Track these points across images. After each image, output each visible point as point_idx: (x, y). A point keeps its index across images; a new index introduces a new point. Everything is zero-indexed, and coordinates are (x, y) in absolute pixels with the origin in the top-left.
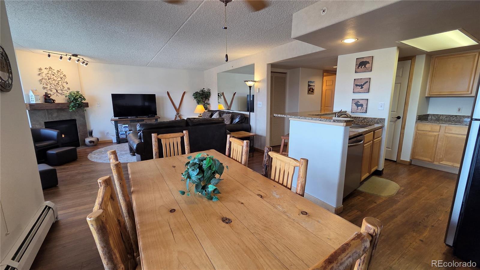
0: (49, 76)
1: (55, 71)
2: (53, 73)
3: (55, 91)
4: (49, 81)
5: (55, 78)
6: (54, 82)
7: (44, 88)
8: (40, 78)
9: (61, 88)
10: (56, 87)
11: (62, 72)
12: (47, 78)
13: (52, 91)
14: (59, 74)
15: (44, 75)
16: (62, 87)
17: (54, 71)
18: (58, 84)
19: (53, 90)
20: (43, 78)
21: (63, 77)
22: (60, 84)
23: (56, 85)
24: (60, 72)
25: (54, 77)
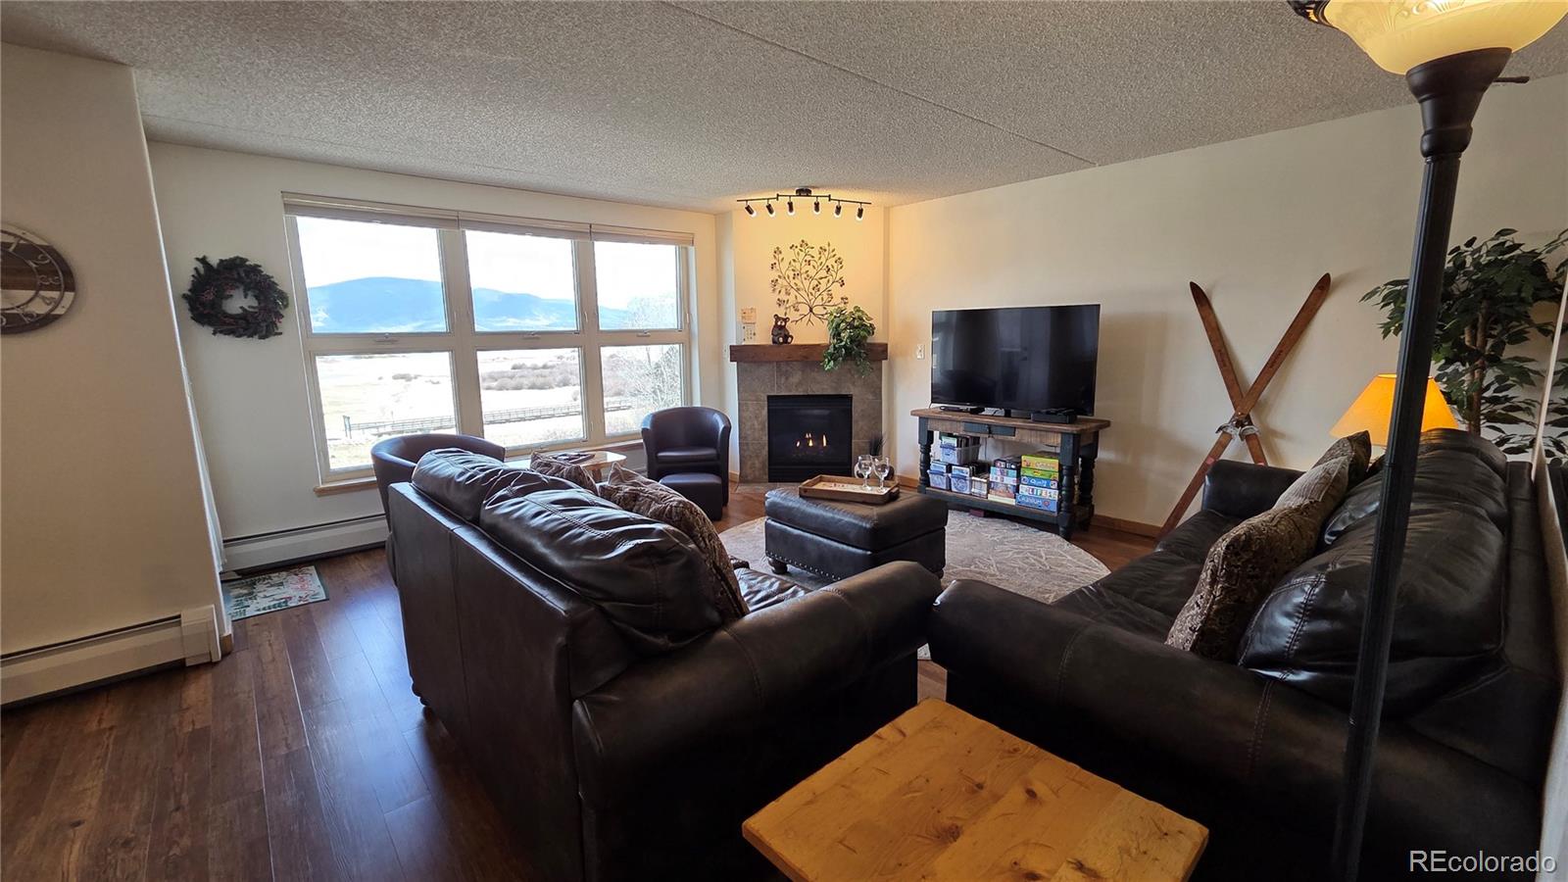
0: (797, 265)
1: (815, 252)
2: (808, 258)
3: (804, 309)
4: (796, 281)
5: (812, 272)
6: (806, 283)
7: (780, 302)
8: (774, 275)
9: (822, 299)
10: (811, 297)
11: (833, 251)
12: (791, 274)
13: (797, 310)
14: (823, 260)
15: (784, 266)
16: (825, 297)
17: (811, 252)
18: (816, 288)
19: (800, 306)
20: (780, 277)
21: (835, 265)
22: (823, 287)
23: (811, 290)
24: (826, 253)
25: (808, 268)
